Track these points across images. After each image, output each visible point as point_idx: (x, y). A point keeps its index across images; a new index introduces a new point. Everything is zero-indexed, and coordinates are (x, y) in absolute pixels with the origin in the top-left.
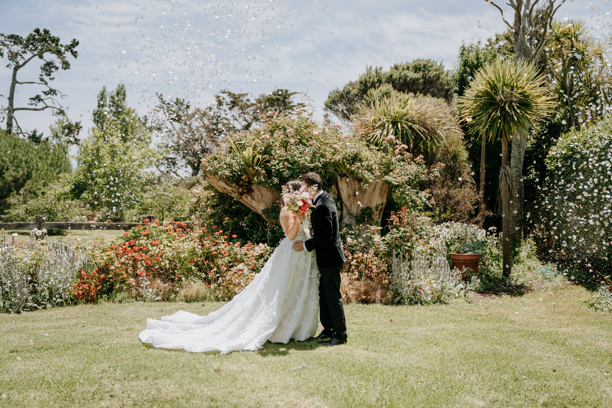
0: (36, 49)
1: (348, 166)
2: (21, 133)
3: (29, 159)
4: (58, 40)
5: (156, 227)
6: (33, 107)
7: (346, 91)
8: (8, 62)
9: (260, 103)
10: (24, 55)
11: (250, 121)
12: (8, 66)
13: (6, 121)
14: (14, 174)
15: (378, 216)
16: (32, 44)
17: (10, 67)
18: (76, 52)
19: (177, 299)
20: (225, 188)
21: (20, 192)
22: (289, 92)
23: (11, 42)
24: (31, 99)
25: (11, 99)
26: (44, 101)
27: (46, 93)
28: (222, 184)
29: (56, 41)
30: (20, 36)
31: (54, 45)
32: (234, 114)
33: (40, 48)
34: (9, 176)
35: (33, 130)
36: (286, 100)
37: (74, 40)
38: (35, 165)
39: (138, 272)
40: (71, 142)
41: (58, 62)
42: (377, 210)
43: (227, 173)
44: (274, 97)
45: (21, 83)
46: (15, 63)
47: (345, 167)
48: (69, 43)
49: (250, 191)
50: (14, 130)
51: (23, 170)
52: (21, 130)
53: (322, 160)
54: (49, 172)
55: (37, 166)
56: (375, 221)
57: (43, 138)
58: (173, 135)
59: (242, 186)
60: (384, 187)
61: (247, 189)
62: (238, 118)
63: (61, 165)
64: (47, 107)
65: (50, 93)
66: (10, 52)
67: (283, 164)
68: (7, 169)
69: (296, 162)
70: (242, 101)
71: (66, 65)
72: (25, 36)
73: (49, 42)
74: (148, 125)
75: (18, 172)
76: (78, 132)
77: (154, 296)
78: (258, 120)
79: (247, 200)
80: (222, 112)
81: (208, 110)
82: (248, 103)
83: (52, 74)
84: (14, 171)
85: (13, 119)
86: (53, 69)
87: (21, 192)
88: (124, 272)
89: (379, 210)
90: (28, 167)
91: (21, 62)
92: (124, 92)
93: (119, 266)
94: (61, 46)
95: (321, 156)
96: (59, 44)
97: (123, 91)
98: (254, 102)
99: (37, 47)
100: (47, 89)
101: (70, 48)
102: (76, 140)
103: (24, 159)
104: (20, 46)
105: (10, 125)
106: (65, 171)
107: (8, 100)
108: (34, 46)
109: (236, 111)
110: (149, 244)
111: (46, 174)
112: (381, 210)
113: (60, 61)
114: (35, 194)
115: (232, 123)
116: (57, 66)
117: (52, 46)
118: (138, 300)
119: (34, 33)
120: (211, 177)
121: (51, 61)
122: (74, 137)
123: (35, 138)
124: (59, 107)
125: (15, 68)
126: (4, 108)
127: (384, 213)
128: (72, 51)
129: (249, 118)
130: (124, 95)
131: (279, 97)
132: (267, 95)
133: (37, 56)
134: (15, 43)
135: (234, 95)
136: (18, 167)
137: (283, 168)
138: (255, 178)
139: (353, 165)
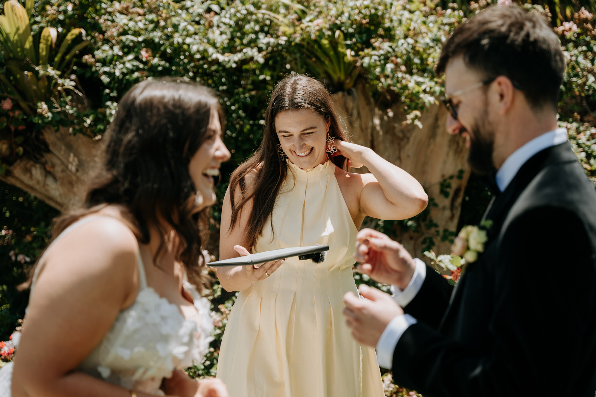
1: (349, 54)
15: (448, 213)
42: (446, 195)
47: (340, 57)
53: (263, 40)
56: (441, 229)
67: (137, 58)
69: (179, 49)
89: (451, 192)
95: (262, 30)
112: (457, 192)
127: (464, 204)
137: (138, 69)
138: (43, 107)
139: (366, 51)
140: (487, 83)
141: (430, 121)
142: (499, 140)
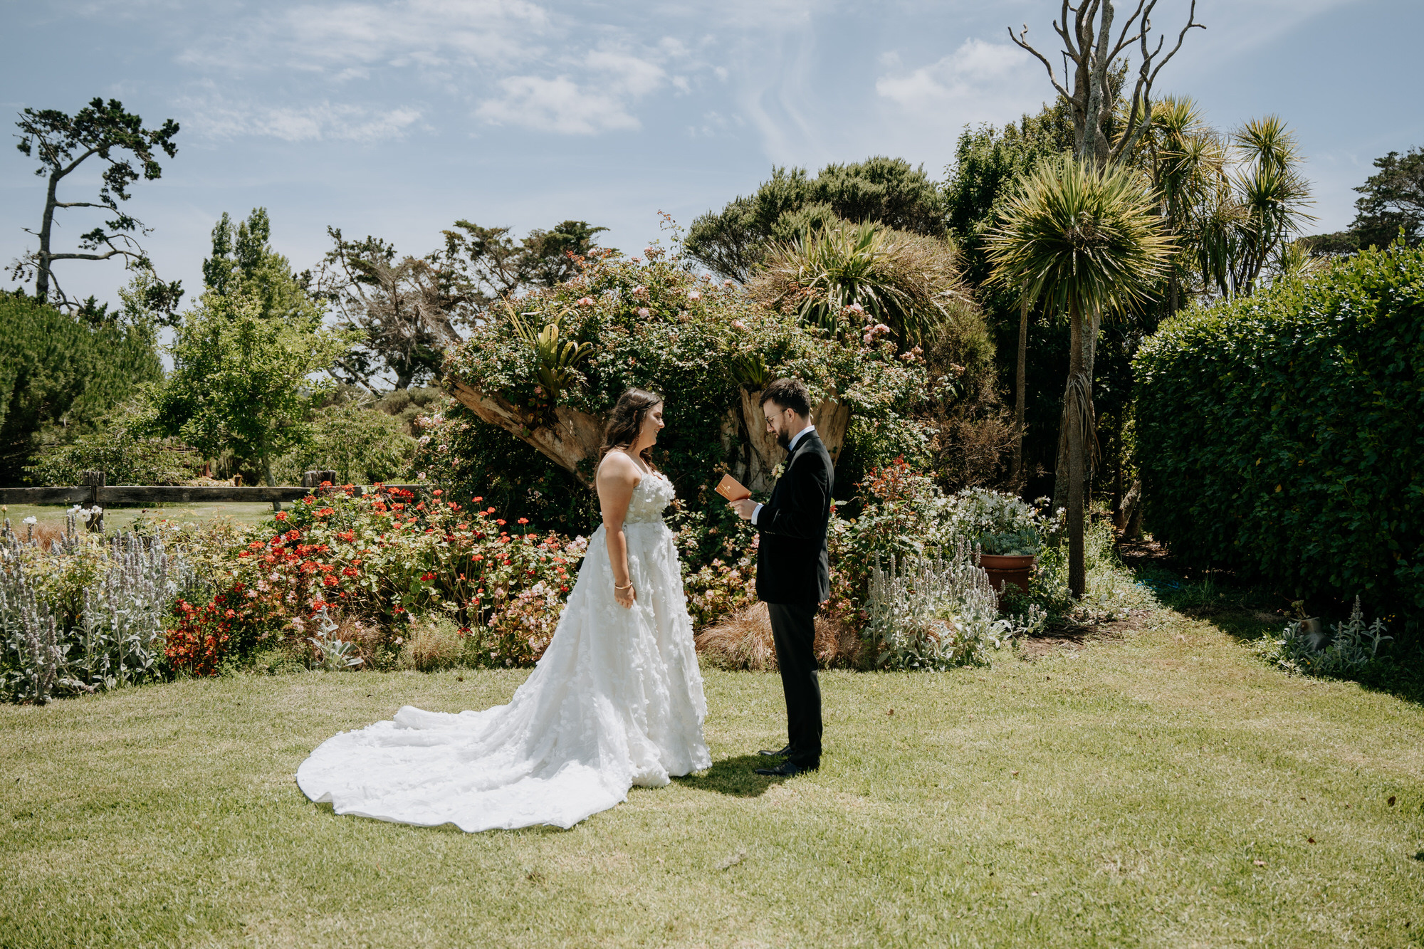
0: (95, 138)
1: (767, 367)
2: (66, 303)
3: (79, 354)
4: (138, 121)
5: (347, 501)
6: (89, 252)
7: (730, 214)
8: (40, 164)
9: (531, 247)
10: (71, 151)
11: (512, 281)
12: (39, 172)
13: (35, 279)
14: (50, 383)
16: (86, 129)
17: (43, 173)
18: (173, 146)
19: (399, 662)
20: (496, 415)
21: (61, 420)
22: (588, 227)
23: (45, 125)
24: (84, 236)
25: (45, 236)
26: (110, 240)
27: (112, 225)
28: (491, 406)
29: (134, 122)
30: (64, 113)
31: (130, 131)
32: (482, 268)
33: (102, 136)
34: (39, 388)
35: (87, 298)
36: (582, 242)
37: (170, 121)
38: (90, 366)
39: (311, 603)
40: (162, 320)
41: (137, 165)
43: (503, 380)
44: (559, 236)
45: (65, 206)
46: (53, 166)
47: (760, 369)
48: (159, 128)
49: (550, 421)
50: (51, 297)
51: (65, 375)
52: (64, 297)
53: (708, 353)
54: (117, 380)
55: (94, 367)
57: (108, 313)
58: (361, 309)
59: (533, 409)
60: (839, 414)
61: (543, 416)
62: (489, 276)
63: (142, 366)
64: (115, 252)
65: (121, 225)
66: (44, 144)
67: (625, 363)
68: (35, 375)
69: (652, 358)
70: (497, 243)
71: (153, 171)
72: (72, 113)
73: (121, 125)
74: (313, 288)
75: (56, 380)
76: (176, 301)
77: (347, 657)
78: (528, 280)
79: (545, 441)
80: (457, 265)
81: (429, 261)
82: (508, 246)
83: (125, 187)
84: (48, 377)
85: (50, 277)
86: (127, 179)
87: (64, 419)
88: (277, 603)
90: (76, 371)
91: (65, 165)
92: (266, 223)
93: (268, 588)
94: (144, 132)
95: (706, 346)
96: (140, 129)
97: (262, 222)
98: (521, 245)
99: (98, 135)
100: (115, 217)
101: (160, 138)
102: (172, 316)
103: (67, 354)
104: (63, 133)
105: (43, 287)
106: (151, 378)
107: (39, 240)
108: (90, 133)
109: (485, 263)
110: (332, 539)
111: (112, 384)
113: (142, 162)
114: (91, 424)
115: (476, 286)
116: (135, 172)
117: (127, 133)
118: (313, 668)
119: (91, 108)
120: (467, 388)
121: (125, 162)
122: (168, 311)
123: (91, 313)
124: (139, 253)
125: (52, 176)
126: (31, 254)
128: (165, 144)
129: (510, 276)
130: (266, 230)
131: (570, 236)
132: (546, 233)
133: (97, 153)
134: (54, 127)
135: (482, 230)
136: (55, 369)
137: (625, 370)
138: (564, 393)
139: (778, 366)
140: (783, 411)
141: (817, 413)
142: (790, 432)
